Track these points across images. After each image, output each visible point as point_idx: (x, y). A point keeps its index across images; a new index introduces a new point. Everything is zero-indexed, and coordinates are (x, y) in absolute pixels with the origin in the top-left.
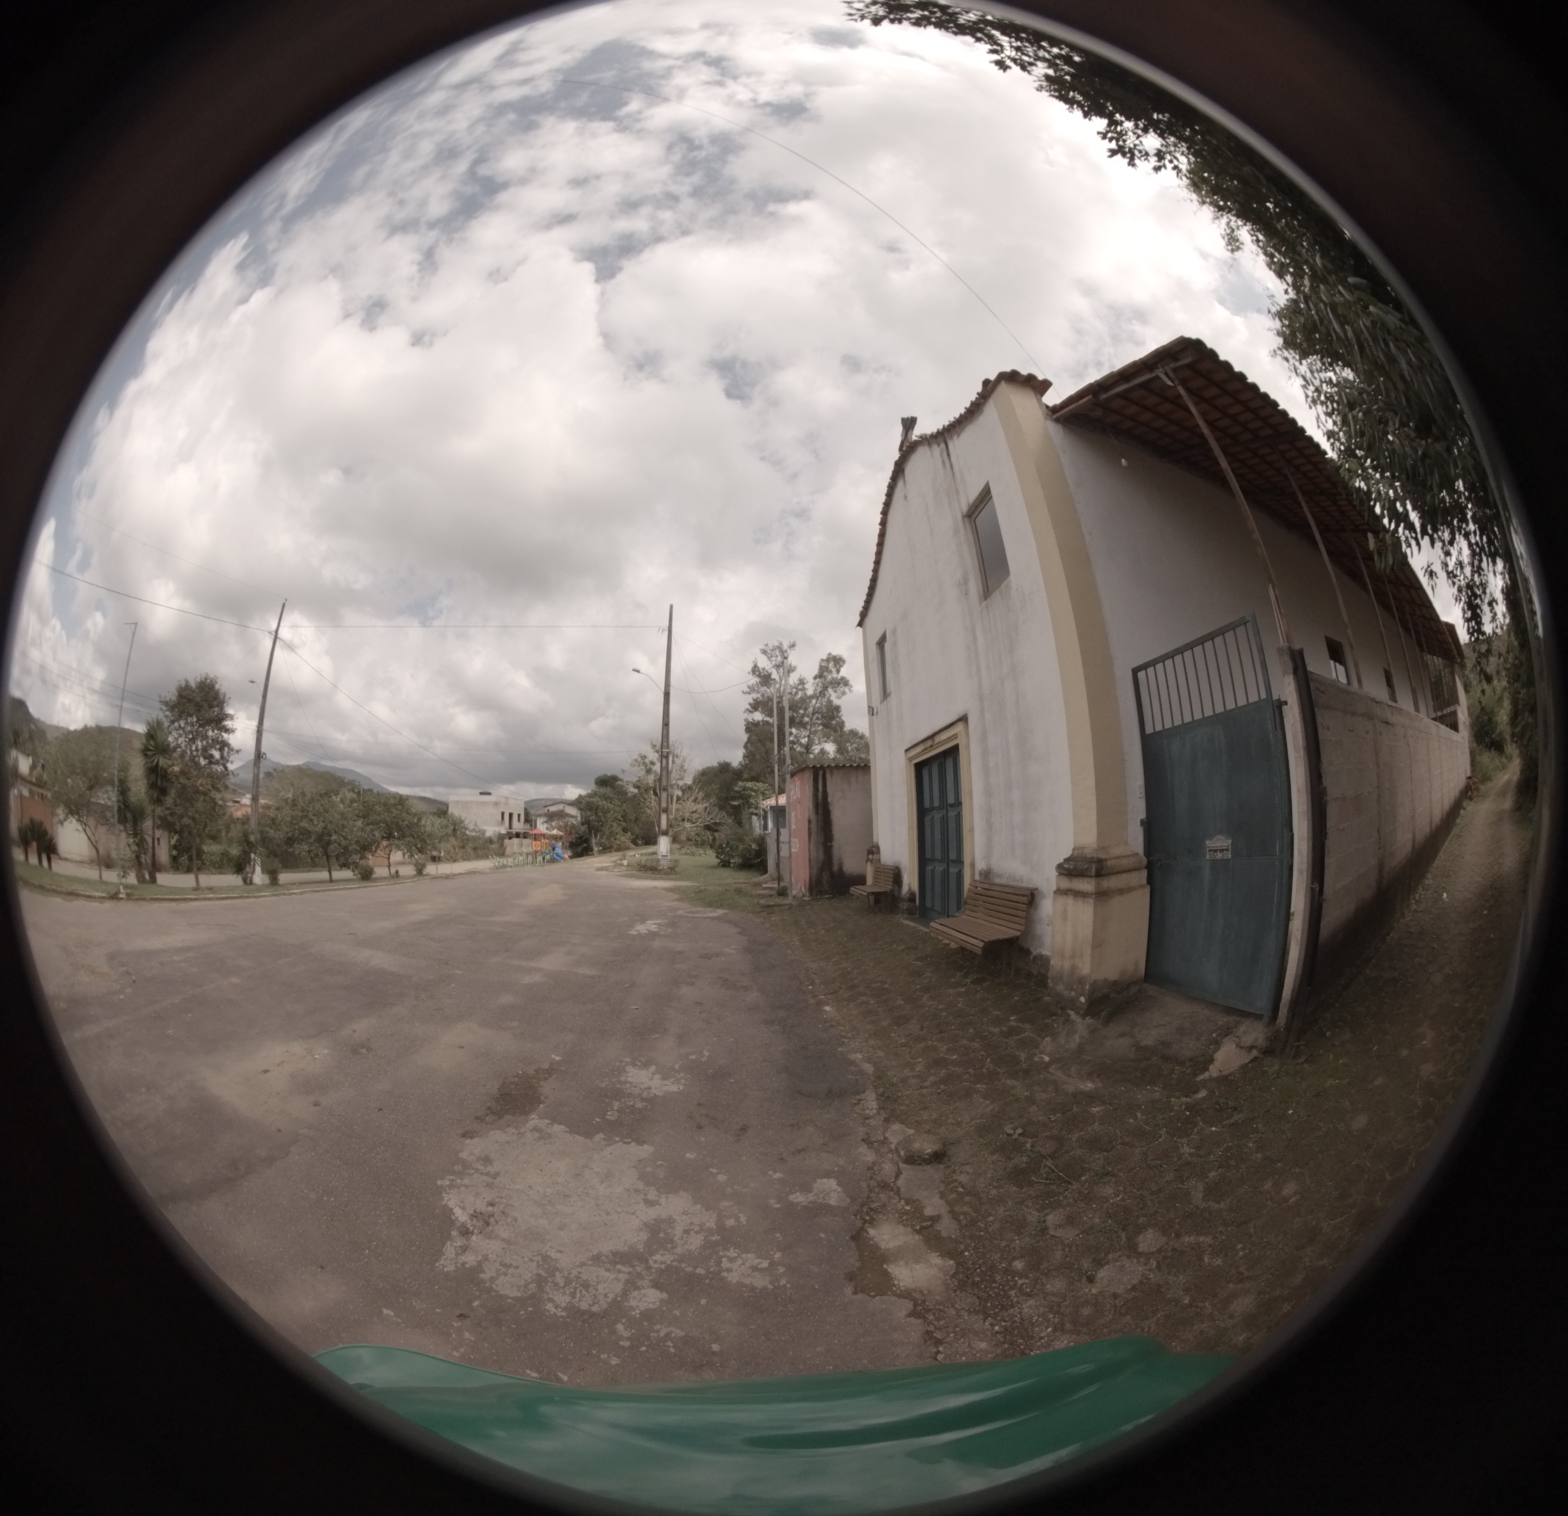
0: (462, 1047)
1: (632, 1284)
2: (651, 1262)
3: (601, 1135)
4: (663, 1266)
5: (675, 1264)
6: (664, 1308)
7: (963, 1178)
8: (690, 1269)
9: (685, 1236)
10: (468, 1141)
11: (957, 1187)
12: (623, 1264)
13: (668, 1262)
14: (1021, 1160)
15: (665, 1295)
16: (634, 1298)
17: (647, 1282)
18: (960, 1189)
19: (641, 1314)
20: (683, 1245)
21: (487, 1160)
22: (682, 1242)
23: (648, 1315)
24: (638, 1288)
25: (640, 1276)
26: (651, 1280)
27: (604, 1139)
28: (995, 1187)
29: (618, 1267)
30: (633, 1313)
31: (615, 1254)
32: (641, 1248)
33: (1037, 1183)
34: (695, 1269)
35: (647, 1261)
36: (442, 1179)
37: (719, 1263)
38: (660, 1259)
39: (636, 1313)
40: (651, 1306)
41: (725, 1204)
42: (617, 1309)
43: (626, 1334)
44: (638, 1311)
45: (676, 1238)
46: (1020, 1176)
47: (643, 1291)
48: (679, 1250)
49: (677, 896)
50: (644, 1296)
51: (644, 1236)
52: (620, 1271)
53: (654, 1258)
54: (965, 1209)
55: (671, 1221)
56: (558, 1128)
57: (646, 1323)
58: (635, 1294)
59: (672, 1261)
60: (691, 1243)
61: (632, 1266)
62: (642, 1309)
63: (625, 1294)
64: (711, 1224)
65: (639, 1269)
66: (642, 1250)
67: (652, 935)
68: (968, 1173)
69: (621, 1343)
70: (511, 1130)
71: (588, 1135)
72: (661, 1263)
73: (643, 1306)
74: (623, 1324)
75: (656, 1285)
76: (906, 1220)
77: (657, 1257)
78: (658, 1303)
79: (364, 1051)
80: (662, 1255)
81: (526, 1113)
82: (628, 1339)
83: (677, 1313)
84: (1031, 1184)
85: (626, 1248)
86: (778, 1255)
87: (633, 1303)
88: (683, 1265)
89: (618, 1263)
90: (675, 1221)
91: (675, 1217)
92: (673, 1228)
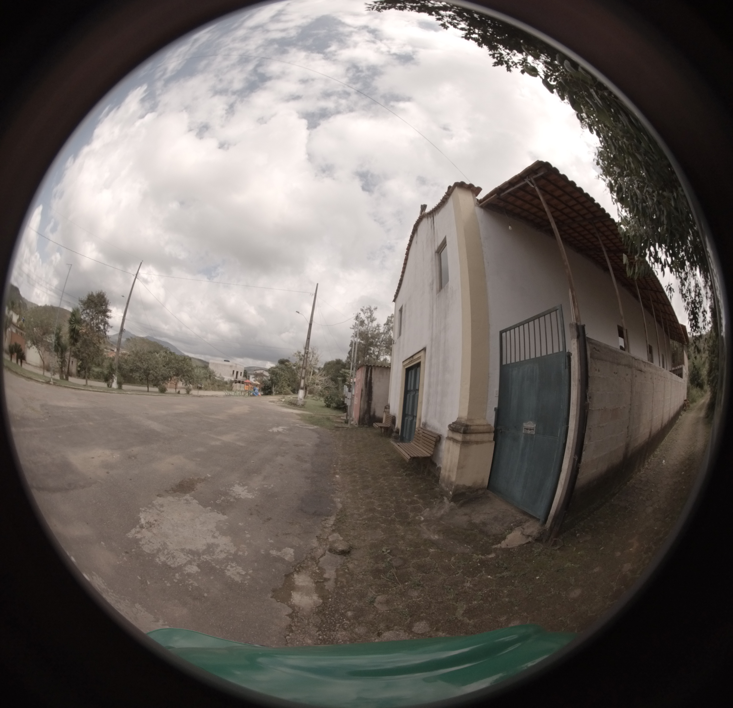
1: (190, 562)
2: (201, 557)
3: (210, 508)
4: (205, 560)
5: (210, 561)
6: (196, 575)
8: (214, 565)
9: (220, 552)
10: (158, 498)
12: (191, 555)
13: (208, 560)
14: (381, 566)
15: (199, 570)
16: (188, 567)
17: (196, 563)
18: (347, 570)
19: (187, 573)
20: (217, 555)
21: (162, 506)
22: (217, 554)
23: (189, 575)
24: (191, 564)
25: (194, 561)
26: (197, 563)
27: (210, 510)
28: (362, 574)
29: (189, 555)
30: (185, 572)
31: (190, 550)
32: (201, 551)
33: (383, 578)
34: (216, 565)
35: (200, 557)
36: (142, 508)
37: (227, 566)
38: (206, 557)
39: (185, 573)
40: (192, 572)
41: (243, 546)
42: (180, 568)
43: (178, 578)
44: (186, 572)
45: (216, 552)
46: (377, 573)
47: (192, 566)
48: (214, 557)
49: (300, 418)
50: (192, 568)
51: (204, 548)
52: (188, 557)
53: (203, 556)
54: (343, 580)
55: (218, 545)
56: (195, 501)
57: (187, 577)
58: (189, 566)
59: (209, 560)
60: (221, 556)
61: (194, 556)
62: (188, 572)
63: (185, 565)
64: (233, 551)
65: (195, 558)
66: (200, 552)
67: (279, 433)
69: (174, 580)
70: (177, 498)
71: (205, 506)
72: (205, 559)
73: (189, 571)
74: (179, 574)
75: (198, 566)
76: (314, 576)
77: (205, 557)
78: (195, 572)
80: (207, 556)
81: (185, 493)
82: (178, 580)
83: (200, 578)
84: (380, 578)
85: (195, 550)
86: (251, 571)
87: (186, 569)
88: (212, 562)
89: (189, 554)
90: (219, 546)
91: (220, 545)
92: (217, 548)
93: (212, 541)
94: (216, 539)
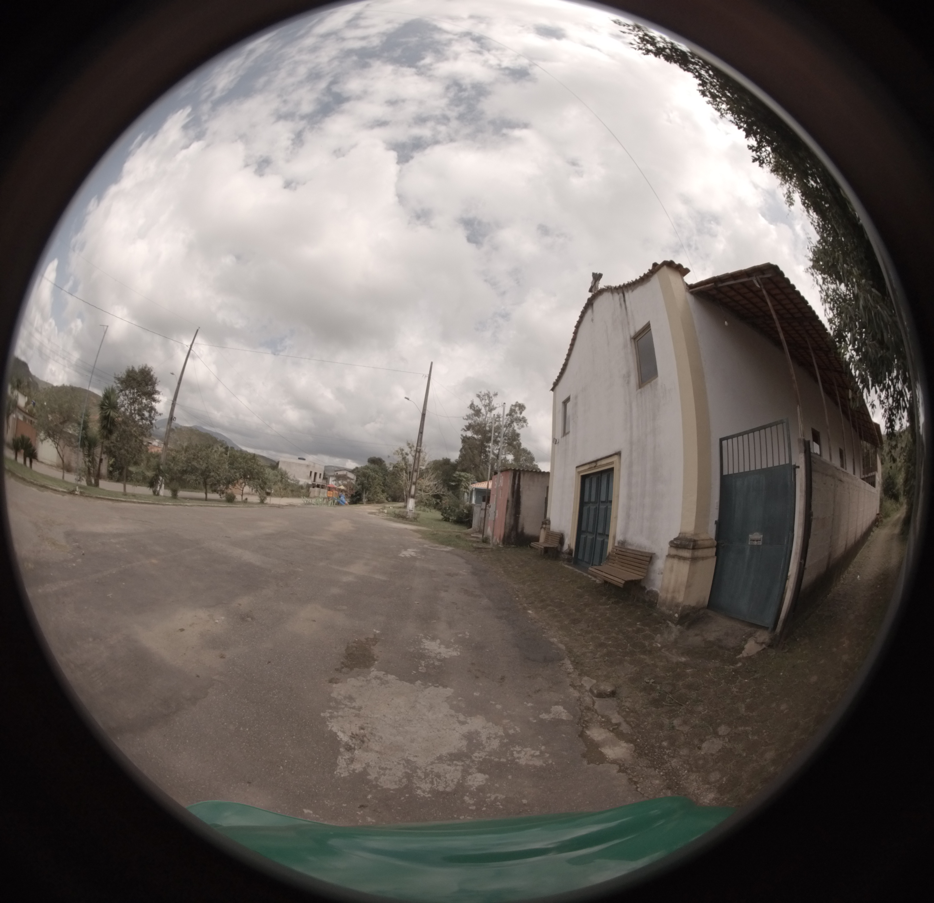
0: (314, 621)
1: (466, 772)
2: (473, 758)
3: (419, 682)
4: (481, 759)
5: (487, 757)
6: (489, 784)
7: (627, 704)
8: (497, 760)
9: (488, 741)
10: (334, 685)
11: (625, 709)
12: (456, 760)
13: (484, 757)
14: (656, 695)
15: (487, 776)
16: (470, 780)
17: (475, 769)
18: (627, 710)
19: (476, 789)
20: (489, 746)
22: (488, 744)
23: (481, 789)
24: (470, 774)
25: (469, 767)
27: (422, 684)
28: (644, 708)
29: (454, 762)
31: (450, 755)
32: (465, 749)
33: (666, 705)
34: (500, 759)
35: (471, 758)
36: (323, 712)
37: (512, 755)
38: (478, 755)
39: (473, 789)
40: (481, 783)
41: (505, 721)
42: (461, 788)
43: (472, 802)
44: (474, 787)
45: (484, 743)
46: (656, 703)
47: (474, 775)
48: (487, 749)
50: (476, 778)
51: (464, 743)
52: (456, 765)
53: (474, 755)
54: (632, 719)
55: (477, 733)
56: (391, 677)
57: (481, 794)
58: (470, 777)
60: (493, 745)
61: (463, 761)
62: (476, 786)
63: (464, 778)
64: (501, 733)
65: (467, 762)
66: (466, 751)
67: (413, 558)
68: (630, 702)
69: (470, 808)
71: (411, 682)
73: (476, 784)
74: (467, 796)
75: (480, 771)
76: (604, 725)
77: (476, 754)
78: (485, 781)
79: (249, 619)
80: (479, 753)
81: (368, 667)
82: (474, 805)
83: (497, 785)
84: (662, 706)
85: (455, 751)
86: (543, 748)
87: (470, 783)
88: (493, 758)
89: (453, 760)
90: (480, 733)
91: (479, 730)
92: (480, 737)
93: (465, 729)
94: (467, 725)
